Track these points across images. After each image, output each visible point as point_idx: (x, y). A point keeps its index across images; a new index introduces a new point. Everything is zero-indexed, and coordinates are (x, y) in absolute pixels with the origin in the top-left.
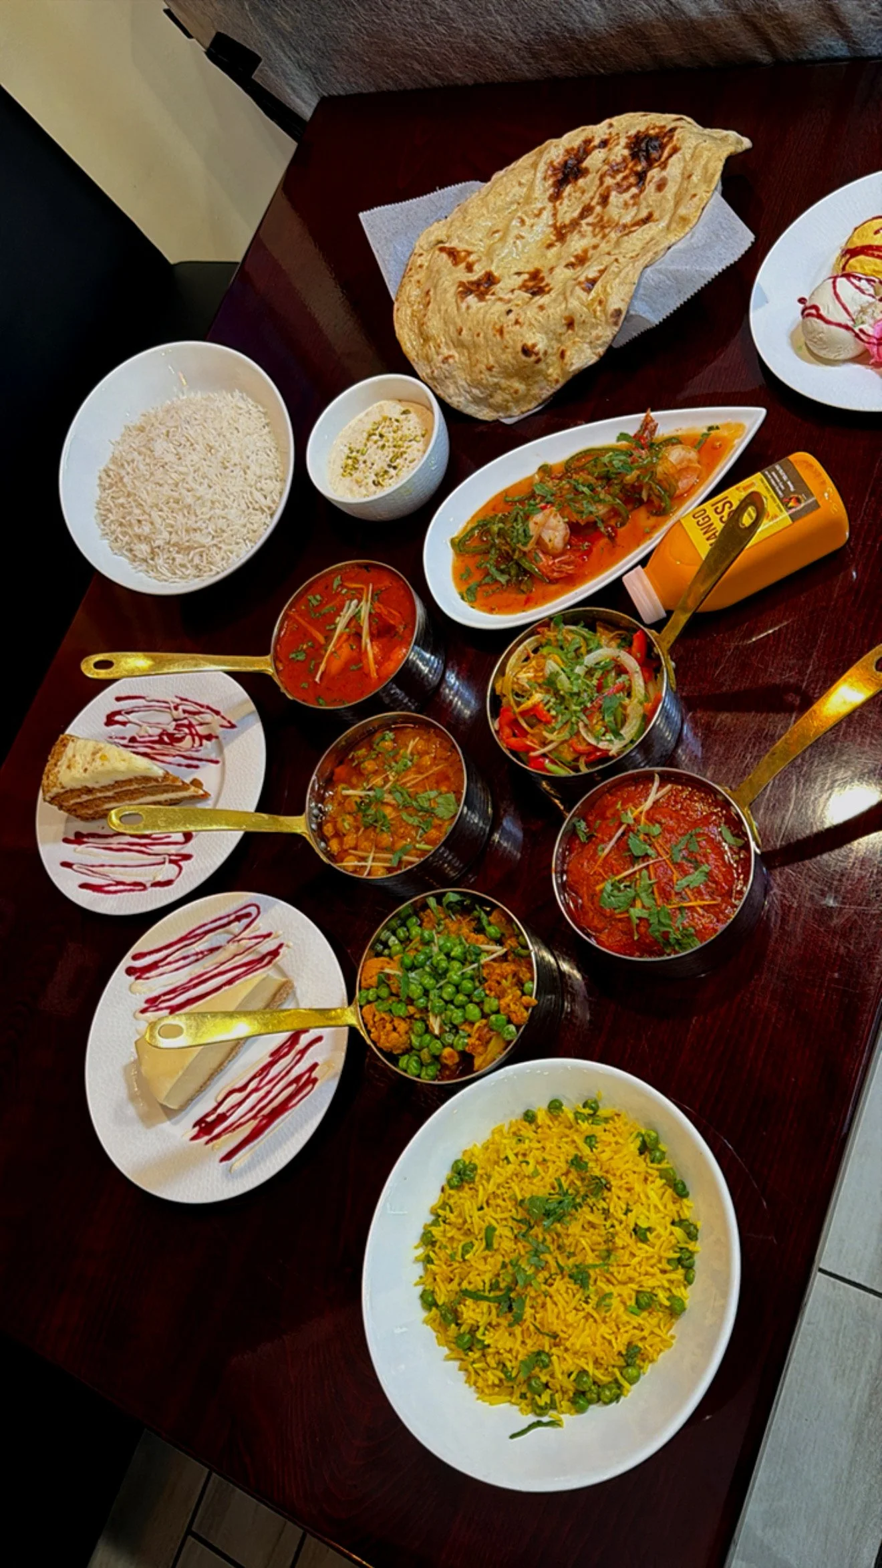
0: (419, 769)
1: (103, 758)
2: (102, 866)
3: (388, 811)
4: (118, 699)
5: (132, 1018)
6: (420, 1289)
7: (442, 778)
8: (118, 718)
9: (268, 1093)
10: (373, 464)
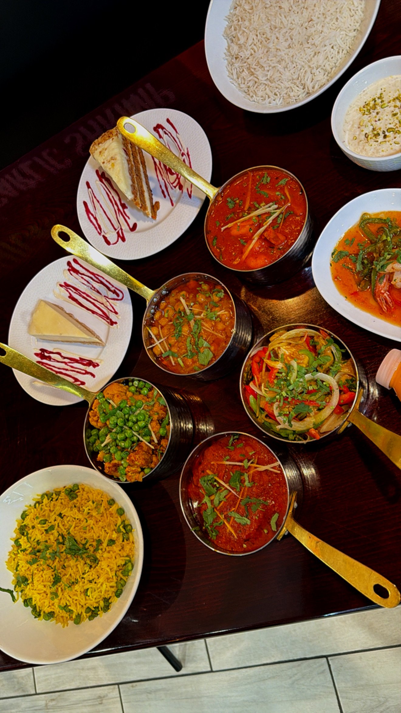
0: (214, 327)
1: (113, 165)
2: (98, 202)
3: (185, 329)
4: (168, 121)
7: (216, 342)
8: (160, 130)
9: (67, 370)
10: (379, 120)
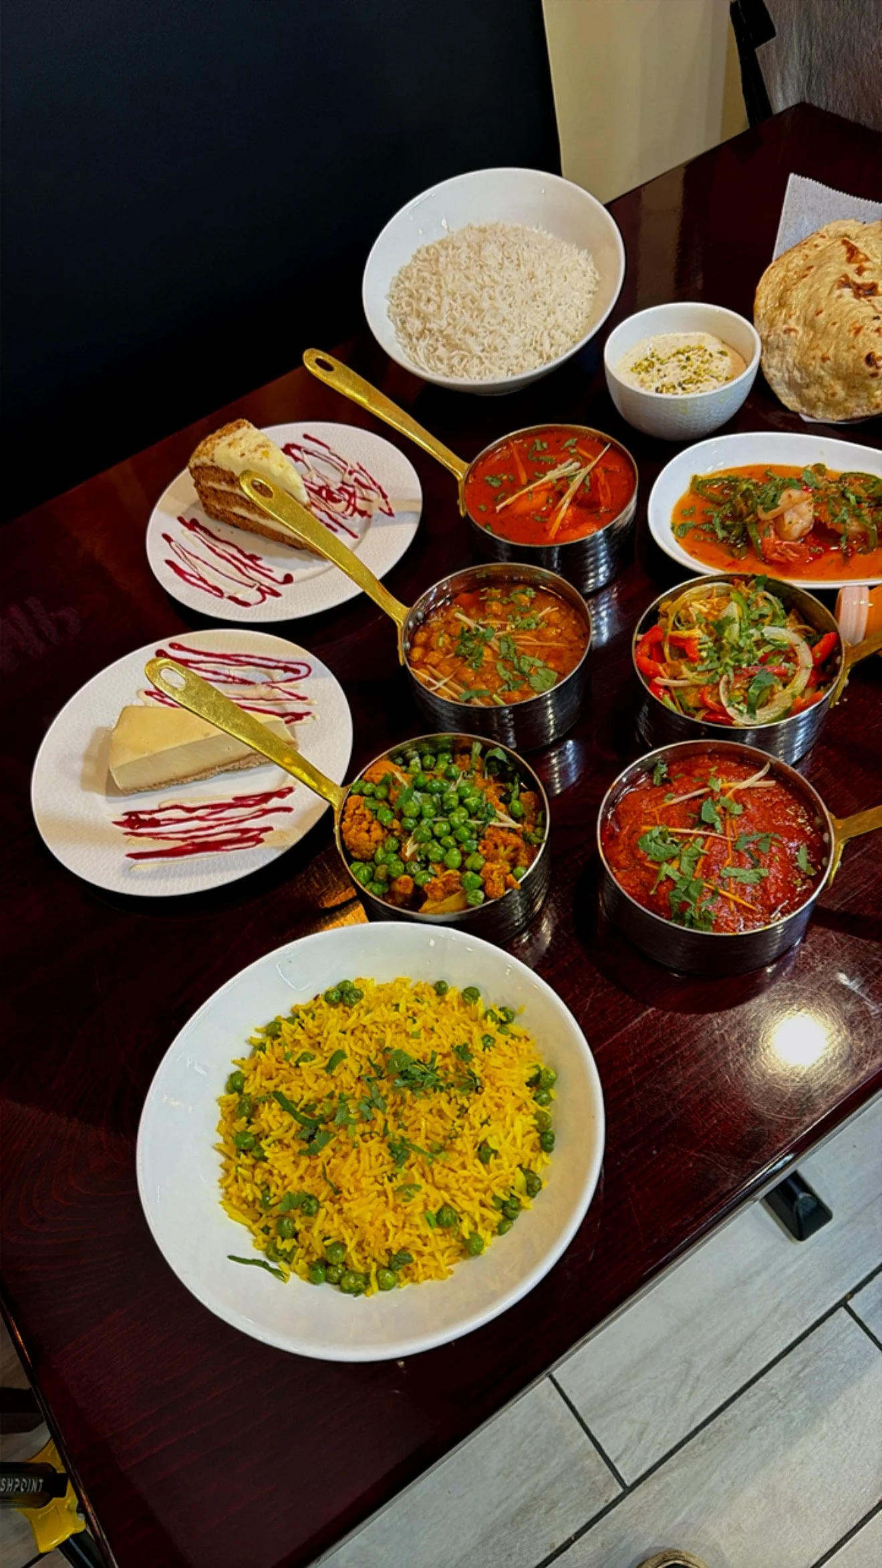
0: (539, 636)
1: (266, 454)
2: (197, 558)
3: (487, 653)
4: (306, 436)
5: (134, 692)
6: (235, 1068)
7: (553, 655)
8: (295, 451)
9: (211, 827)
10: (665, 376)
